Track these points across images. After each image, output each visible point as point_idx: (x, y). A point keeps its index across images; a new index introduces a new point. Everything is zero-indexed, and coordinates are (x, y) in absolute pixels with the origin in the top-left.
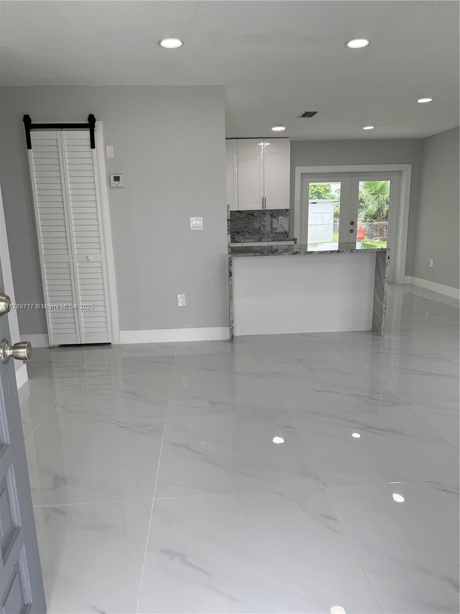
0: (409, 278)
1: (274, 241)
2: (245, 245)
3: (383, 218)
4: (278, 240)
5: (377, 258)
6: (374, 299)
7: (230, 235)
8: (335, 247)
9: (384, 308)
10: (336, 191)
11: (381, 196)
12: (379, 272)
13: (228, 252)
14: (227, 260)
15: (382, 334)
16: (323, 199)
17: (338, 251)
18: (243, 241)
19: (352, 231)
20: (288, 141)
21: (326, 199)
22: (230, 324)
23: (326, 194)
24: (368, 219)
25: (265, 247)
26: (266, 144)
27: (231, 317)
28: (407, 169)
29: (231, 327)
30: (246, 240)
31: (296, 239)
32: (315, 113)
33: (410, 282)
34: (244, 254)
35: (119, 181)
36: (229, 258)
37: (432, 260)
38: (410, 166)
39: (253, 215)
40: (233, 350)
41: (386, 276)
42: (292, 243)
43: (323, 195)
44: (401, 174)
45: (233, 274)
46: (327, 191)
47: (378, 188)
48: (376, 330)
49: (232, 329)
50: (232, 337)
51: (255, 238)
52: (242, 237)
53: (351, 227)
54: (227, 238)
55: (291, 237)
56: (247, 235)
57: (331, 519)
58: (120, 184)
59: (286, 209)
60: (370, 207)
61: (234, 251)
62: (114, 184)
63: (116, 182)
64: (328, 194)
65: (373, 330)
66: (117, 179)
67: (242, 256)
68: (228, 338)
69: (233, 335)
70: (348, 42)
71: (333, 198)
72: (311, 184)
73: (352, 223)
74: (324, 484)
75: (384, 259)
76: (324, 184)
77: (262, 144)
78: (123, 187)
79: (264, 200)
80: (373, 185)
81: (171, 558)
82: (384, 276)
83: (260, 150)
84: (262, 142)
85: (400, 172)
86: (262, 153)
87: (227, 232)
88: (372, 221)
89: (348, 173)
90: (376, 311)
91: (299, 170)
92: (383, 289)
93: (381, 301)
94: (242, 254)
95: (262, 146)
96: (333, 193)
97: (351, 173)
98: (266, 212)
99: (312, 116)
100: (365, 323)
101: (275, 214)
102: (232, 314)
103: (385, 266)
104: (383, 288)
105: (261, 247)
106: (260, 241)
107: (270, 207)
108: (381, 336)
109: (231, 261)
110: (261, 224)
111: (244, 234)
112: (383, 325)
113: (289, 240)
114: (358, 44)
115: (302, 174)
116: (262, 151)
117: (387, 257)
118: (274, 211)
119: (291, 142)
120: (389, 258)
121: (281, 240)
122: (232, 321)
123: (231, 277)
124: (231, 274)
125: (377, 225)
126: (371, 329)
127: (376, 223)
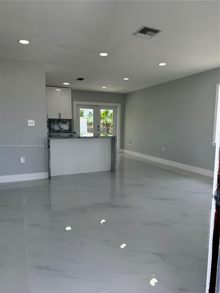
1: (65, 133)
2: (51, 134)
4: (67, 133)
5: (112, 140)
6: (111, 157)
7: (48, 129)
8: (92, 135)
9: (116, 161)
12: (113, 146)
13: (47, 136)
14: (47, 139)
15: (115, 171)
17: (94, 137)
19: (98, 130)
20: (70, 89)
26: (60, 90)
29: (49, 172)
30: (51, 132)
31: (76, 132)
33: (122, 151)
38: (120, 104)
39: (54, 121)
40: (50, 183)
41: (116, 148)
42: (74, 134)
44: (117, 108)
48: (113, 170)
50: (50, 177)
53: (98, 128)
55: (72, 131)
56: (52, 130)
57: (108, 241)
59: (70, 119)
61: (50, 136)
69: (50, 176)
72: (80, 109)
73: (98, 127)
74: (103, 230)
75: (115, 141)
79: (60, 114)
81: (42, 269)
85: (116, 107)
86: (58, 93)
87: (47, 127)
89: (96, 105)
90: (112, 162)
91: (75, 103)
92: (115, 152)
93: (114, 157)
95: (58, 90)
98: (61, 120)
99: (82, 80)
100: (108, 167)
102: (50, 166)
103: (115, 143)
107: (63, 117)
109: (50, 140)
112: (115, 168)
114: (104, 54)
115: (76, 104)
117: (116, 139)
118: (65, 120)
122: (50, 169)
124: (49, 147)
126: (111, 170)
127: (105, 128)
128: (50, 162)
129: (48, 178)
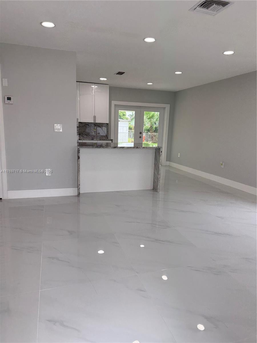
0: (168, 162)
1: (100, 140)
2: (84, 141)
3: (153, 131)
4: (103, 140)
5: (155, 152)
6: (154, 173)
8: (132, 145)
9: (159, 178)
10: (129, 116)
11: (152, 120)
12: (157, 159)
13: (77, 145)
14: (77, 149)
15: (158, 191)
16: (122, 119)
17: (134, 148)
18: (83, 139)
19: (140, 137)
20: (108, 86)
21: (123, 119)
22: (78, 186)
23: (123, 117)
24: (146, 132)
25: (95, 143)
26: (96, 87)
27: (78, 183)
28: (168, 107)
29: (78, 188)
30: (85, 139)
31: (113, 140)
32: (124, 73)
33: (168, 165)
34: (87, 147)
35: (11, 100)
36: (78, 149)
37: (179, 154)
38: (169, 105)
39: (88, 125)
40: (79, 201)
41: (160, 161)
42: (110, 142)
43: (122, 117)
45: (80, 158)
46: (124, 115)
47: (151, 116)
48: (155, 189)
49: (79, 189)
50: (79, 194)
51: (90, 138)
52: (82, 137)
53: (140, 135)
54: (77, 137)
55: (109, 138)
56: (85, 136)
57: (142, 291)
58: (10, 102)
59: (107, 123)
60: (147, 125)
61: (81, 145)
62: (7, 101)
63: (8, 101)
64: (124, 117)
65: (153, 189)
66: (9, 99)
67: (85, 148)
68: (77, 194)
69: (79, 193)
70: (144, 39)
71: (127, 119)
72: (119, 111)
73: (141, 133)
74: (137, 273)
75: (159, 153)
76: (123, 111)
77: (93, 86)
78: (13, 104)
79: (95, 117)
80: (149, 114)
81: (54, 324)
82: (159, 161)
83: (92, 90)
84: (93, 85)
85: (164, 108)
86: (93, 91)
87: (77, 134)
88: (147, 133)
90: (155, 180)
91: (114, 103)
93: (158, 174)
94: (86, 147)
96: (127, 116)
97: (140, 107)
98: (96, 124)
99: (122, 74)
100: (150, 186)
101: (100, 125)
102: (79, 181)
103: (160, 155)
104: (159, 167)
105: (93, 143)
106: (93, 139)
107: (98, 121)
108: (157, 192)
109: (79, 150)
110: (93, 131)
111: (83, 136)
112: (158, 187)
113: (109, 140)
114: (150, 40)
115: (115, 105)
116: (94, 90)
117: (161, 151)
119: (109, 87)
120: (161, 152)
121: (104, 140)
122: (79, 185)
123: (79, 160)
124: (79, 158)
125: (150, 135)
127: (150, 134)
128: (79, 177)
129: (77, 195)
